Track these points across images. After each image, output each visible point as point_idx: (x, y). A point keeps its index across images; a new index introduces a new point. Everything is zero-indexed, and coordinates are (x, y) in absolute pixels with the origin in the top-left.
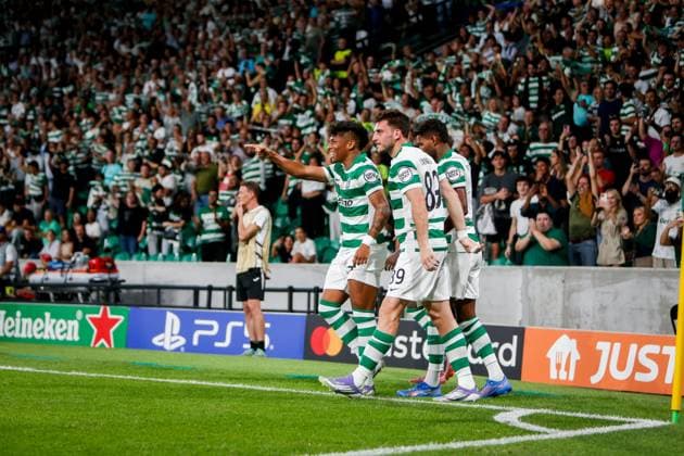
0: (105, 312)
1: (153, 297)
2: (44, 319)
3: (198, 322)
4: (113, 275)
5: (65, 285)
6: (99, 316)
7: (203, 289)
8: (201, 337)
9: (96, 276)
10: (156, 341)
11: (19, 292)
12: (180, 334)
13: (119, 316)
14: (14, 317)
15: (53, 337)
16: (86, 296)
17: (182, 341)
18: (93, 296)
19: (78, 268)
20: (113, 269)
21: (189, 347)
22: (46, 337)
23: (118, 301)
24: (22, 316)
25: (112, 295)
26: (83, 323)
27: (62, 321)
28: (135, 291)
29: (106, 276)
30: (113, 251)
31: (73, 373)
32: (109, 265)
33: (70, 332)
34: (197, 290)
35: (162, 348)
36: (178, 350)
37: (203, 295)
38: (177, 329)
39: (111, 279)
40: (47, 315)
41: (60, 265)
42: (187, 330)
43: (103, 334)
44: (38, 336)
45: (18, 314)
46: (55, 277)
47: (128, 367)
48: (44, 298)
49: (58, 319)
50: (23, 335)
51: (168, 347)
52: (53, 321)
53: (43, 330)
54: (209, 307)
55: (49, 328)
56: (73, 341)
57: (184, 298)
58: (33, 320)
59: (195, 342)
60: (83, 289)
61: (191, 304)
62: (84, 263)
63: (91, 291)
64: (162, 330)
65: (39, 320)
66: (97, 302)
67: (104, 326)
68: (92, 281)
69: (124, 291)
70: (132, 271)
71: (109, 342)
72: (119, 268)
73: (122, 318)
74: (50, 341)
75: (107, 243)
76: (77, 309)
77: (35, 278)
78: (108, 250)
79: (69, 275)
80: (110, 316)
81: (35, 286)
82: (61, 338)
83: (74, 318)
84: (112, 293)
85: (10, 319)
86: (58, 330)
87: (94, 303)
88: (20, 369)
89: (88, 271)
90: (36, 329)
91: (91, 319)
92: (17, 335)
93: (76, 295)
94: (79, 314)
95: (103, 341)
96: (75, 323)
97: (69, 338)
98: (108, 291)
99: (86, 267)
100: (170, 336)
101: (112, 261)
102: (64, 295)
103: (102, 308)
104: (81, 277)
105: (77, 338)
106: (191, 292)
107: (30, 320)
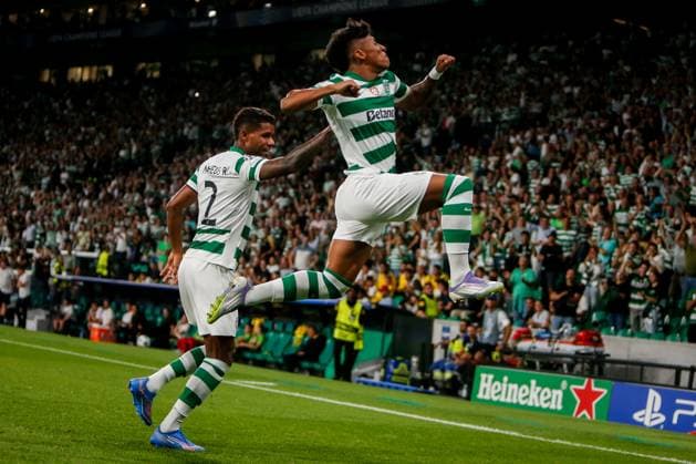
0: (589, 384)
1: (635, 374)
2: (529, 385)
3: (678, 401)
4: (599, 349)
5: (551, 355)
6: (582, 387)
7: (686, 369)
8: (680, 416)
9: (582, 349)
10: (636, 416)
11: (506, 358)
12: (659, 412)
13: (602, 390)
14: (502, 382)
15: (537, 405)
16: (571, 368)
17: (662, 418)
18: (578, 367)
19: (565, 339)
20: (599, 343)
21: (668, 425)
22: (530, 404)
23: (601, 375)
24: (509, 382)
25: (596, 368)
26: (567, 393)
27: (547, 390)
28: (618, 366)
29: (592, 349)
30: (602, 324)
31: (558, 441)
32: (595, 338)
33: (553, 401)
34: (679, 370)
35: (642, 424)
36: (657, 426)
37: (685, 376)
38: (657, 408)
39: (596, 353)
40: (533, 382)
41: (547, 335)
42: (667, 408)
43: (586, 405)
44: (522, 403)
45: (506, 379)
46: (542, 346)
47: (611, 440)
48: (531, 366)
49: (543, 387)
50: (509, 400)
51: (647, 423)
52: (539, 389)
53: (528, 397)
54: (690, 387)
55: (534, 395)
56: (556, 410)
57: (666, 376)
58: (519, 386)
59: (675, 421)
60: (569, 360)
61: (672, 383)
62: (572, 335)
63: (576, 362)
64: (643, 407)
65: (525, 387)
66: (581, 374)
67: (587, 397)
68: (577, 353)
69: (608, 365)
70: (617, 346)
71: (590, 413)
72: (605, 342)
73: (605, 391)
74: (533, 408)
75: (594, 317)
76: (562, 379)
77: (524, 345)
78: (596, 324)
79: (556, 346)
80: (594, 389)
81: (522, 354)
82: (545, 406)
83: (558, 387)
84: (596, 365)
85: (497, 383)
86: (543, 398)
87: (578, 374)
88: (507, 433)
89: (575, 343)
90: (521, 395)
91: (575, 390)
92: (502, 399)
93: (560, 365)
94: (564, 384)
95: (585, 412)
96: (559, 393)
97: (553, 407)
98: (592, 363)
99: (572, 339)
100: (650, 413)
101: (599, 336)
102: (550, 365)
103: (587, 380)
104: (568, 348)
105: (560, 407)
106: (674, 371)
107: (516, 386)
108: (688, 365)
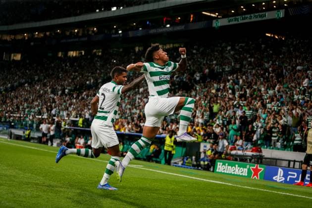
0: (257, 166)
1: (274, 163)
2: (235, 167)
3: (289, 173)
4: (260, 154)
5: (243, 156)
6: (255, 168)
7: (292, 161)
8: (290, 178)
9: (254, 153)
10: (274, 178)
11: (227, 157)
12: (283, 176)
13: (262, 169)
14: (225, 165)
15: (238, 174)
16: (250, 160)
17: (284, 179)
18: (253, 160)
19: (248, 150)
20: (261, 151)
21: (286, 181)
22: (236, 173)
23: (261, 163)
24: (228, 165)
25: (260, 161)
26: (249, 169)
27: (242, 168)
28: (268, 160)
29: (258, 154)
30: (262, 144)
31: (246, 187)
32: (259, 150)
33: (244, 172)
34: (289, 161)
35: (276, 181)
36: (282, 182)
37: (292, 163)
38: (282, 175)
39: (260, 155)
40: (237, 166)
41: (242, 149)
42: (285, 175)
43: (256, 174)
44: (233, 173)
45: (227, 164)
46: (240, 153)
47: (264, 187)
48: (236, 160)
49: (240, 167)
50: (228, 172)
51: (278, 181)
52: (239, 168)
53: (235, 171)
54: (294, 168)
55: (237, 170)
56: (245, 176)
57: (285, 164)
58: (232, 167)
59: (288, 180)
60: (250, 158)
61: (287, 166)
62: (251, 148)
63: (252, 158)
64: (277, 175)
65: (234, 167)
66: (254, 163)
67: (256, 171)
68: (253, 155)
69: (264, 160)
70: (267, 153)
71: (257, 176)
72: (263, 151)
73: (263, 169)
74: (237, 175)
75: (259, 142)
76: (247, 165)
77: (233, 152)
78: (259, 145)
79: (245, 152)
80: (259, 168)
81: (232, 155)
82: (241, 174)
83: (246, 168)
84: (260, 160)
85: (224, 166)
86: (240, 172)
87: (253, 163)
88: (227, 184)
89: (252, 152)
90: (232, 170)
91: (253, 169)
92: (226, 172)
93: (247, 160)
94: (248, 166)
95: (255, 177)
96: (246, 170)
97: (244, 174)
98: (258, 159)
99: (251, 150)
100: (279, 177)
101: (260, 149)
102: (243, 159)
103: (256, 165)
104: (249, 153)
105: (246, 175)
106: (287, 162)
107: (230, 167)
108: (293, 159)
